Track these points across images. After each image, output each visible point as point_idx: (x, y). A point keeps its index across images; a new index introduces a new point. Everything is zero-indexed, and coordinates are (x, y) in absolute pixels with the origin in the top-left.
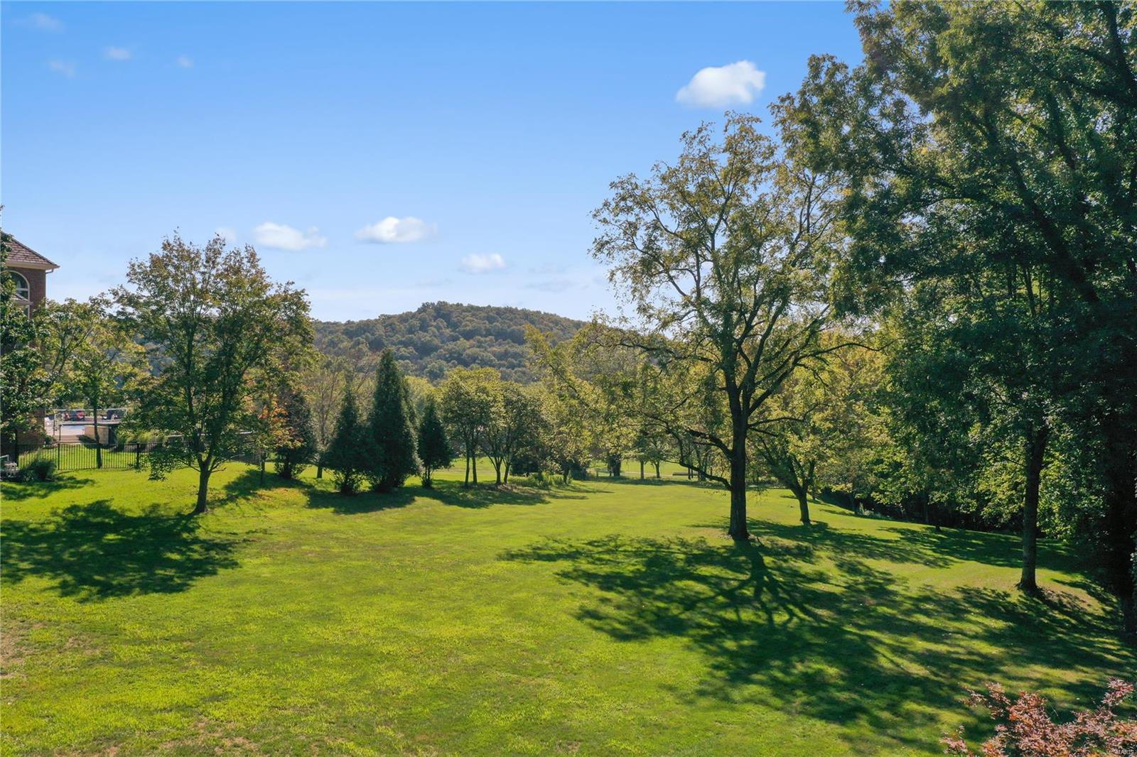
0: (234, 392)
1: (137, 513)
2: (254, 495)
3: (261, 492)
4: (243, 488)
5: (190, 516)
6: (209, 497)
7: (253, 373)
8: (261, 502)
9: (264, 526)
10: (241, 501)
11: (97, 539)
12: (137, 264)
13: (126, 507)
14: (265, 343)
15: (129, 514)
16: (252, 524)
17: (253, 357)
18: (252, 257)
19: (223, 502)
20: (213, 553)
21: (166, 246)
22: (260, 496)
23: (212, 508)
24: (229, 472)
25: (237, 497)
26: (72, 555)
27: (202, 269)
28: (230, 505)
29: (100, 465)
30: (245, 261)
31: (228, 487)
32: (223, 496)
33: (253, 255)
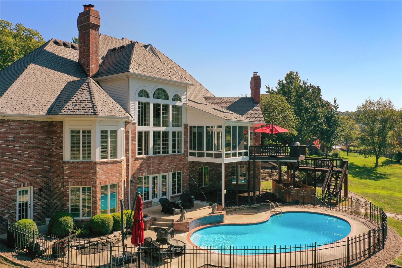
0: (385, 137)
1: (361, 166)
2: (390, 165)
3: (392, 165)
4: (386, 163)
5: (374, 168)
6: (378, 164)
7: (390, 133)
8: (392, 167)
9: (395, 172)
10: (386, 166)
11: (355, 170)
12: (359, 106)
13: (358, 164)
14: (394, 125)
15: (359, 166)
16: (391, 171)
17: (391, 128)
18: (390, 103)
19: (382, 166)
20: (382, 176)
21: (367, 101)
22: (392, 166)
23: (379, 167)
24: (382, 159)
25: (385, 165)
26: (351, 172)
27: (376, 106)
28: (384, 167)
29: (348, 155)
30: (388, 103)
31: (382, 163)
32: (381, 164)
33: (390, 102)
